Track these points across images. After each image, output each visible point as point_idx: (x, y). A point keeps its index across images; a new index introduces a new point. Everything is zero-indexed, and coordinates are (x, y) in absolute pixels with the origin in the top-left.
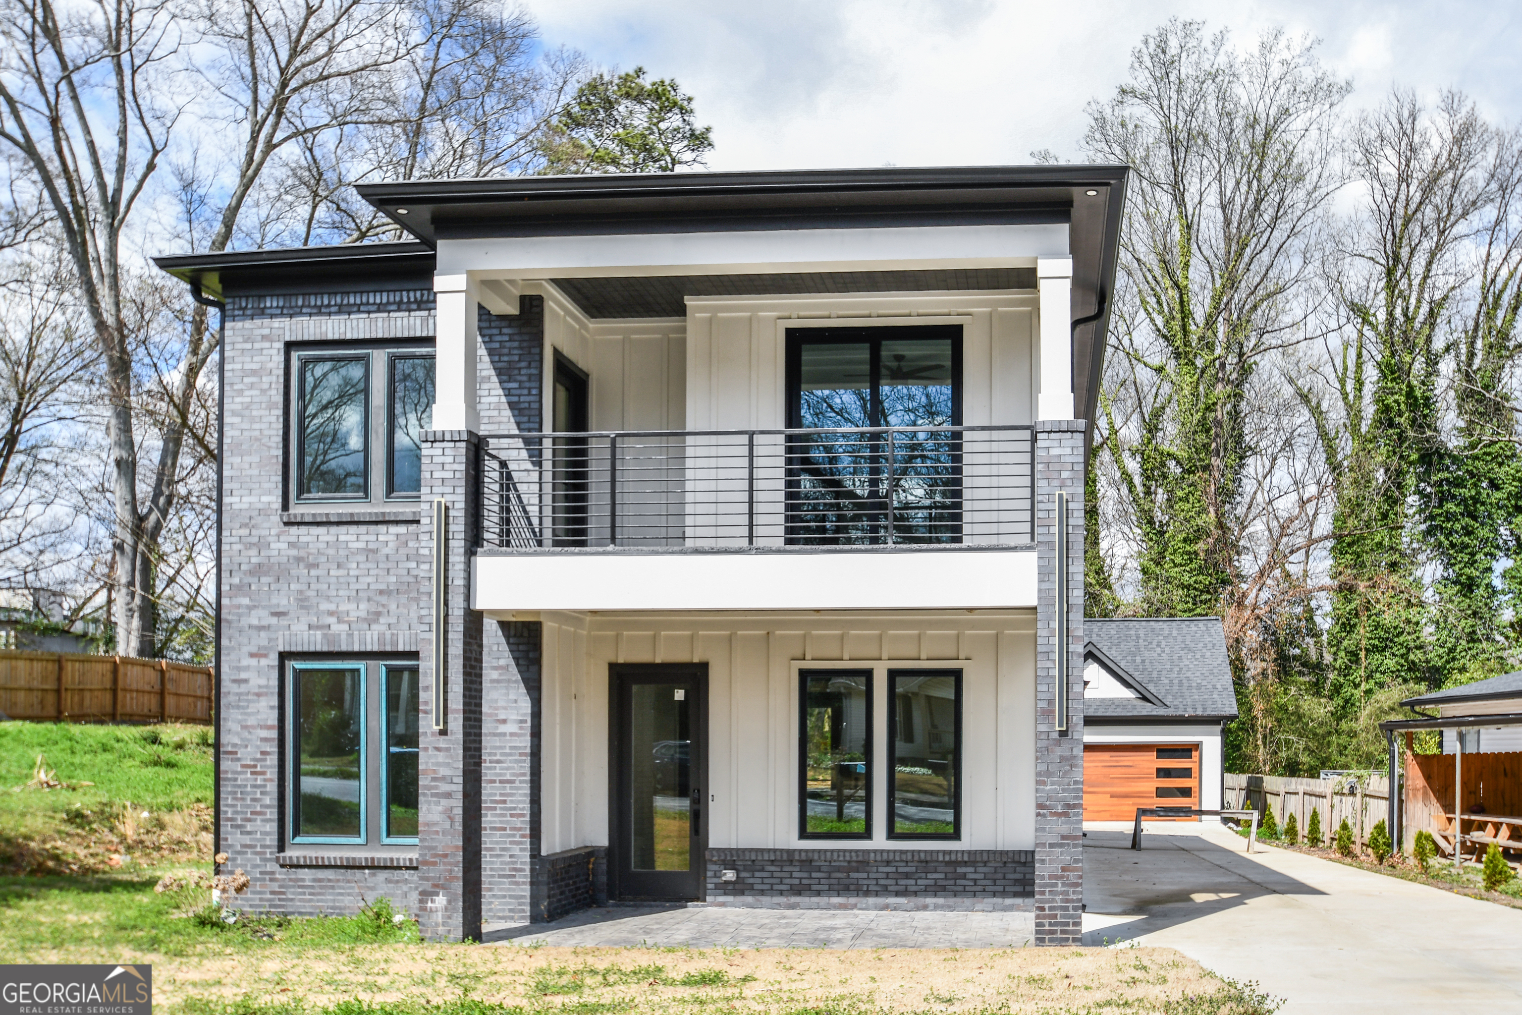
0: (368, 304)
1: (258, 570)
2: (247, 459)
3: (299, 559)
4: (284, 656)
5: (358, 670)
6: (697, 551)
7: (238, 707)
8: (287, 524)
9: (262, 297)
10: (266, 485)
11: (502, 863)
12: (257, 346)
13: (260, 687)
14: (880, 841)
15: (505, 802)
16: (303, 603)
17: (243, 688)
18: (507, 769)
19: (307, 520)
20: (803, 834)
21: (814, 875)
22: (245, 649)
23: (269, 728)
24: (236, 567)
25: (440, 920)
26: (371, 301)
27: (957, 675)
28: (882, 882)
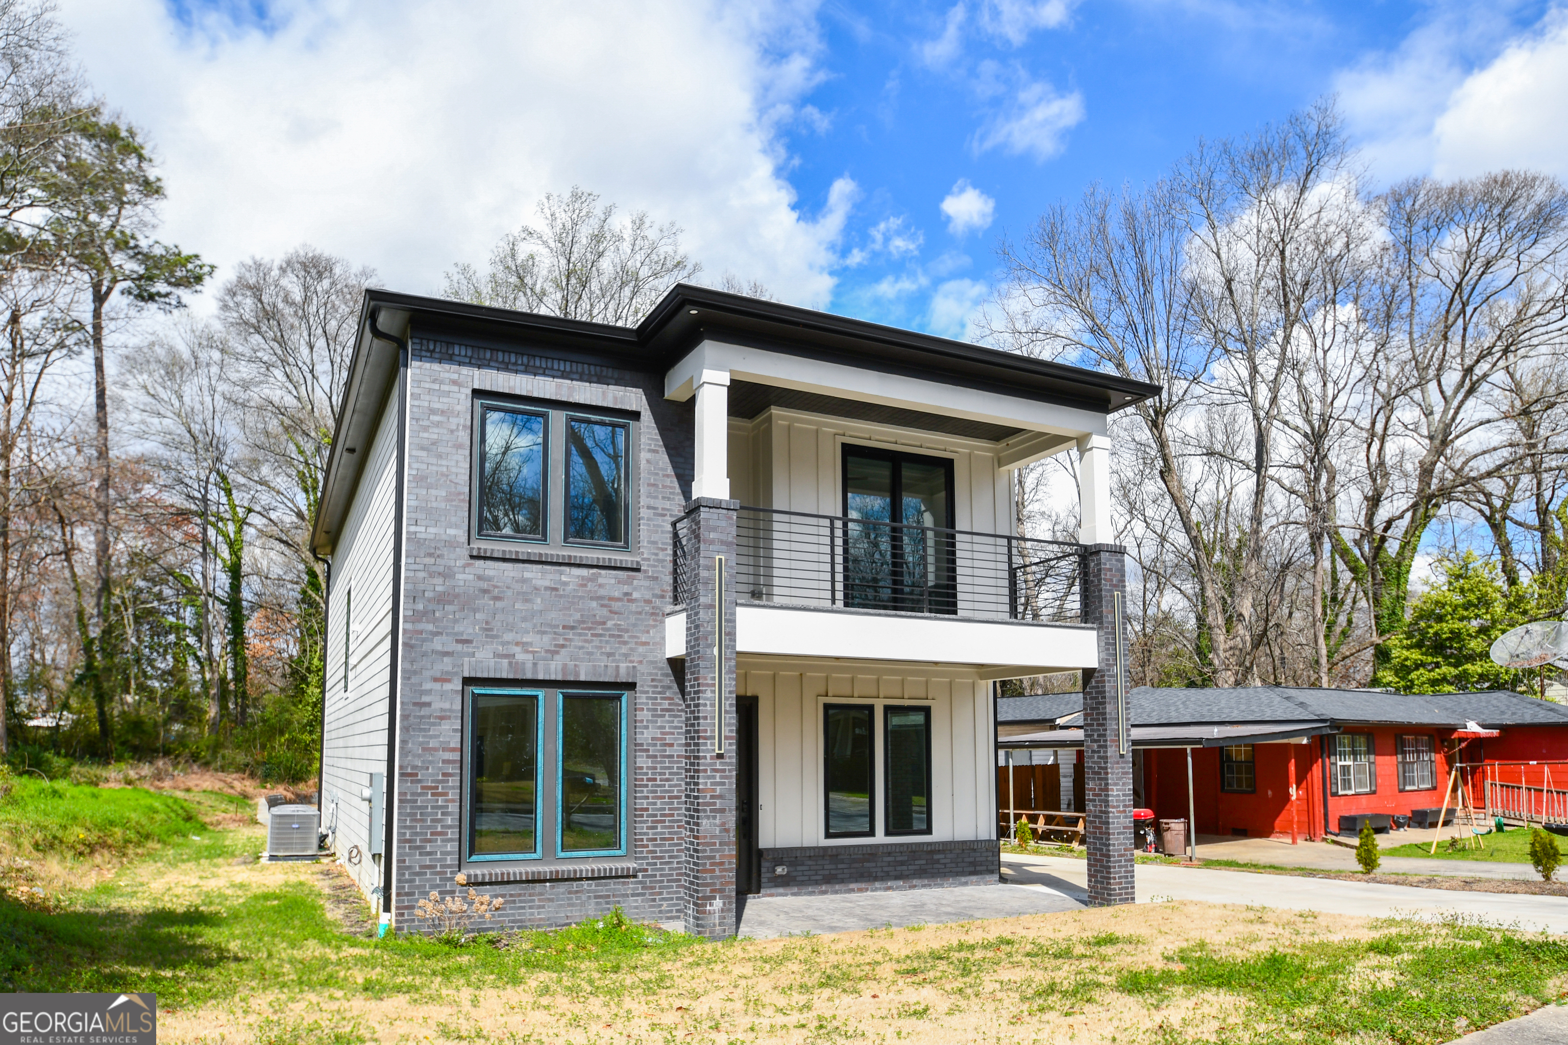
0: (552, 369)
1: (442, 599)
2: (433, 492)
3: (485, 591)
4: (468, 681)
5: (536, 697)
6: (782, 607)
7: (421, 730)
8: (472, 557)
9: (449, 344)
10: (453, 519)
11: (670, 869)
12: (445, 388)
13: (442, 710)
14: (880, 837)
15: (672, 815)
16: (488, 630)
17: (425, 711)
18: (675, 786)
19: (495, 555)
20: (828, 835)
21: (840, 866)
22: (427, 674)
23: (453, 750)
24: (421, 594)
25: (717, 921)
26: (556, 367)
27: (927, 711)
28: (886, 869)
